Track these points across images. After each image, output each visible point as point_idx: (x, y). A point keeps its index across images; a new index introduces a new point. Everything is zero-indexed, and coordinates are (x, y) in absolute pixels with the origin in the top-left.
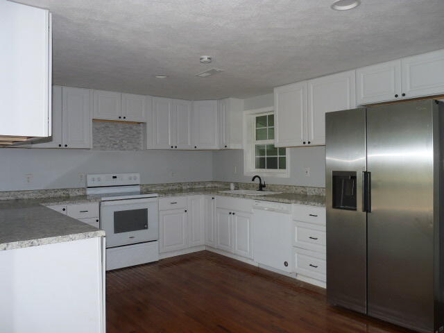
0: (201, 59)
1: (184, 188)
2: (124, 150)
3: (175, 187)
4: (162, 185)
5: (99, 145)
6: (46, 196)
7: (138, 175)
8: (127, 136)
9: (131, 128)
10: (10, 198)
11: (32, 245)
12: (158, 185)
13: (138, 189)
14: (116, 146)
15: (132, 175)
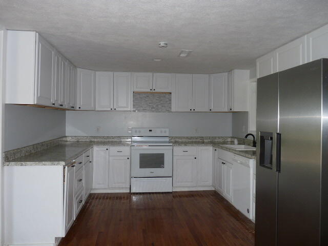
0: (160, 44)
1: (205, 141)
2: (159, 112)
3: (198, 140)
4: (187, 138)
5: (142, 109)
6: (108, 140)
7: (167, 130)
8: (162, 102)
9: (165, 97)
10: (87, 140)
11: (22, 165)
12: (184, 138)
13: (167, 139)
14: (153, 109)
15: (163, 130)
